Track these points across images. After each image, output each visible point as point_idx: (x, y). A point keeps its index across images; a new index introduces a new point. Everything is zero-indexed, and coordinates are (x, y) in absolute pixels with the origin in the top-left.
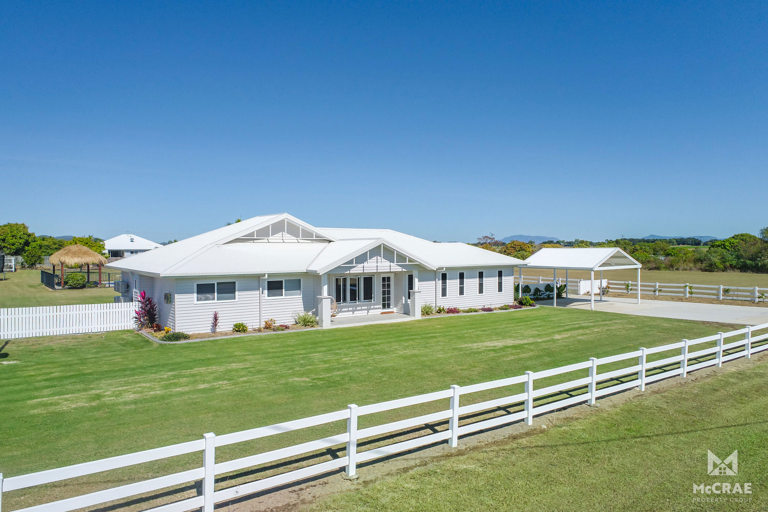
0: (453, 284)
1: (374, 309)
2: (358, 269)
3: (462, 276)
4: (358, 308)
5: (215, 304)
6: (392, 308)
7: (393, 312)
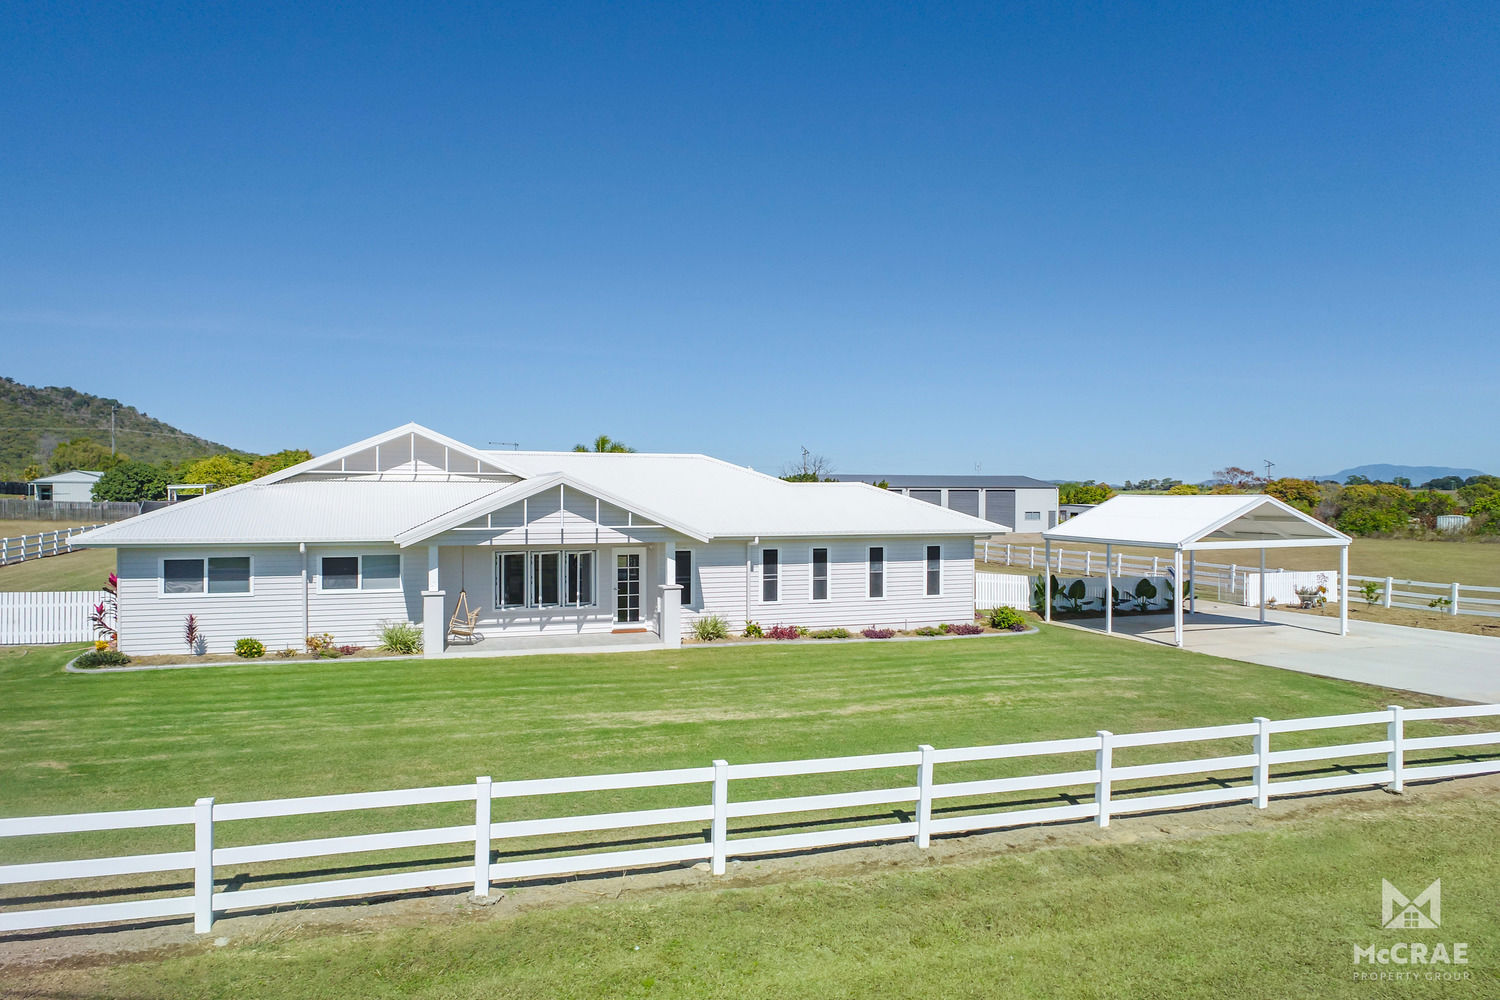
0: (795, 576)
1: (596, 621)
2: (512, 537)
3: (820, 557)
4: (554, 619)
5: (202, 601)
6: (643, 622)
7: (644, 630)
